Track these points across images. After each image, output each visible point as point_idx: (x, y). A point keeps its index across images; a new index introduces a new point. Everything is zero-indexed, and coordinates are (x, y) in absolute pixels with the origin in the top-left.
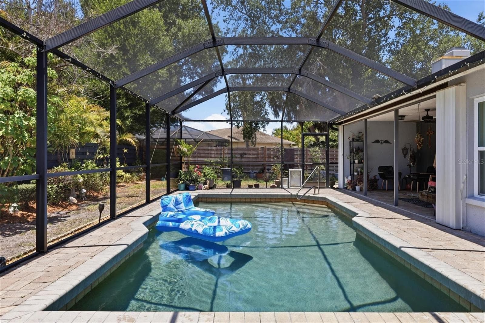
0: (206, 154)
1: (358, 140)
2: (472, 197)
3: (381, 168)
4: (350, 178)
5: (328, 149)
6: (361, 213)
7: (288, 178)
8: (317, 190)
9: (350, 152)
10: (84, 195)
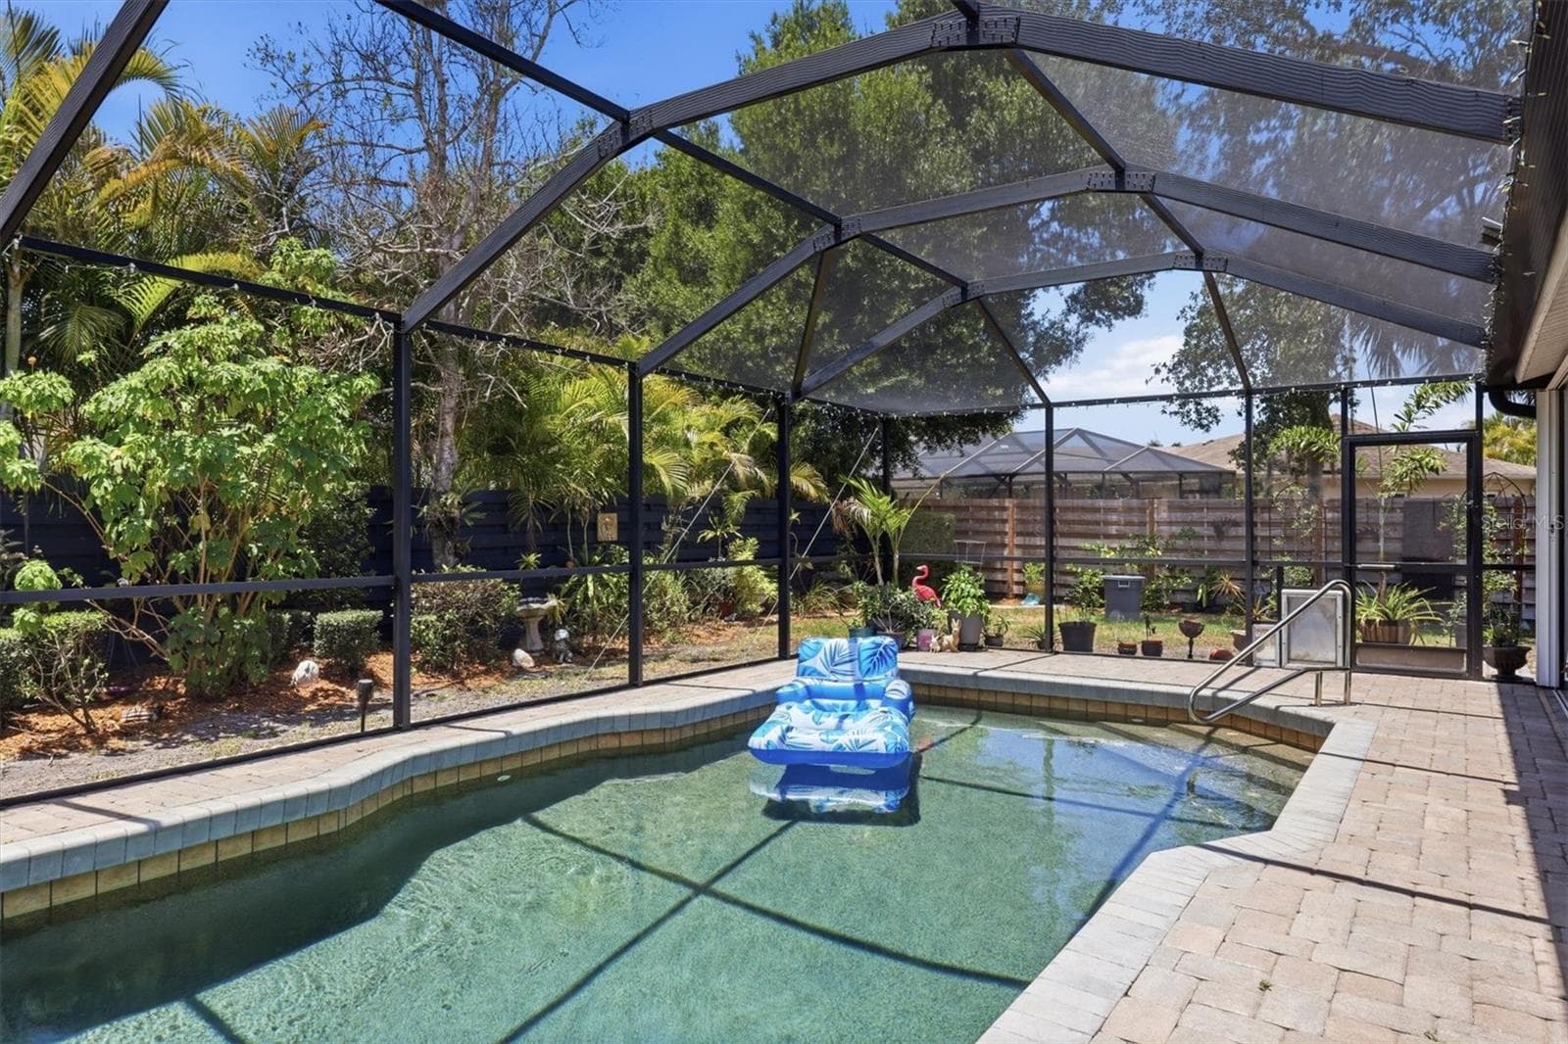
0: (1088, 523)
10: (563, 646)
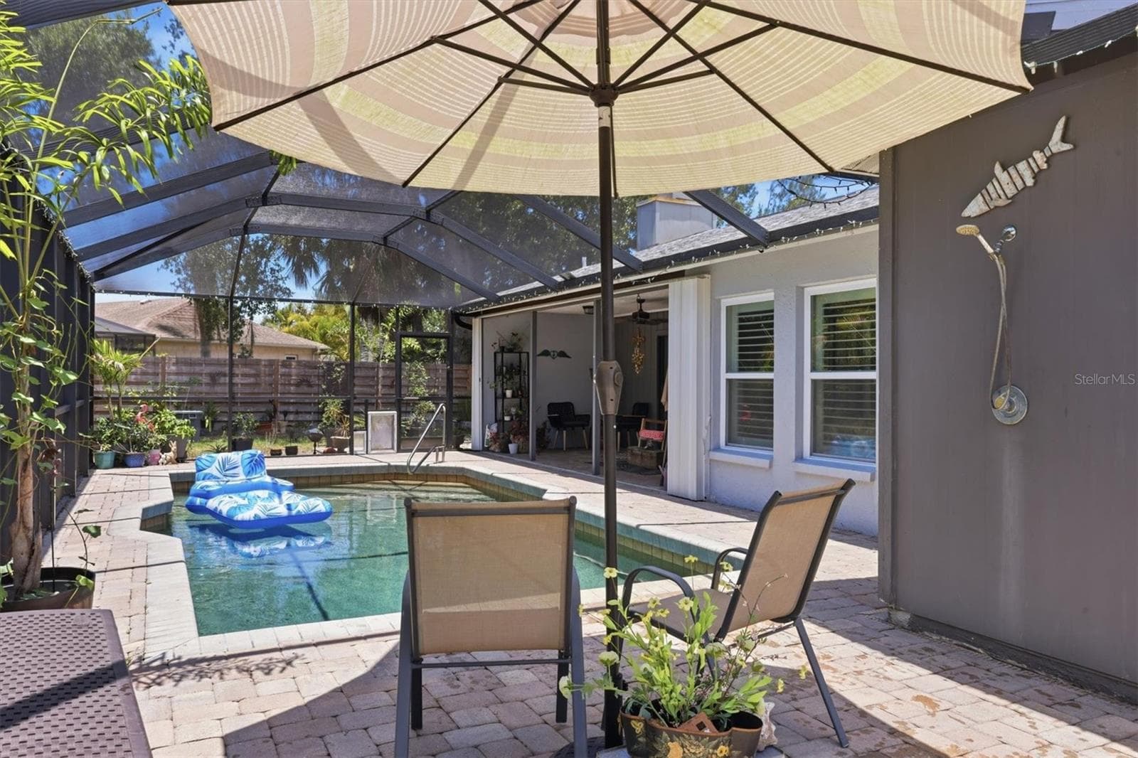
1: (510, 351)
2: (717, 449)
3: (552, 407)
4: (494, 428)
5: (452, 367)
6: (550, 489)
7: (367, 430)
8: (440, 453)
9: (495, 375)
